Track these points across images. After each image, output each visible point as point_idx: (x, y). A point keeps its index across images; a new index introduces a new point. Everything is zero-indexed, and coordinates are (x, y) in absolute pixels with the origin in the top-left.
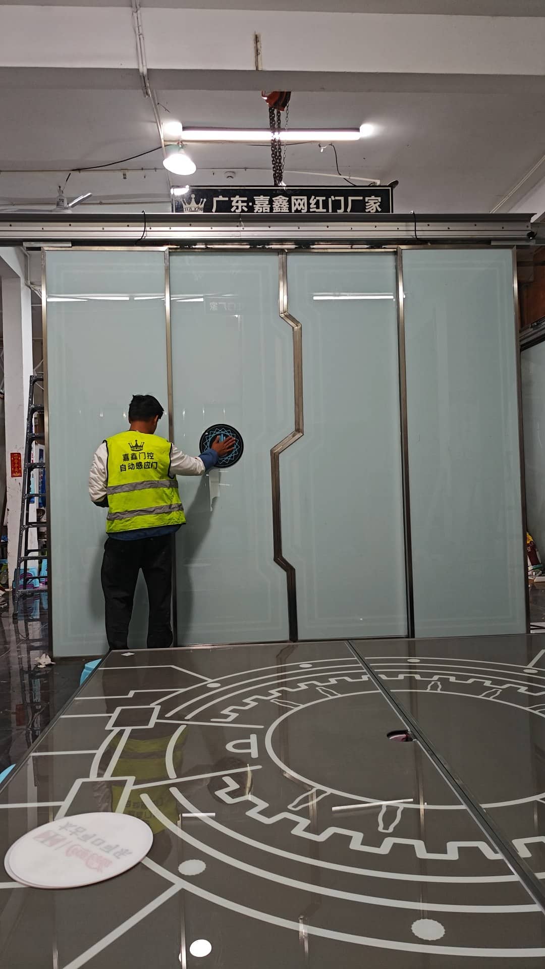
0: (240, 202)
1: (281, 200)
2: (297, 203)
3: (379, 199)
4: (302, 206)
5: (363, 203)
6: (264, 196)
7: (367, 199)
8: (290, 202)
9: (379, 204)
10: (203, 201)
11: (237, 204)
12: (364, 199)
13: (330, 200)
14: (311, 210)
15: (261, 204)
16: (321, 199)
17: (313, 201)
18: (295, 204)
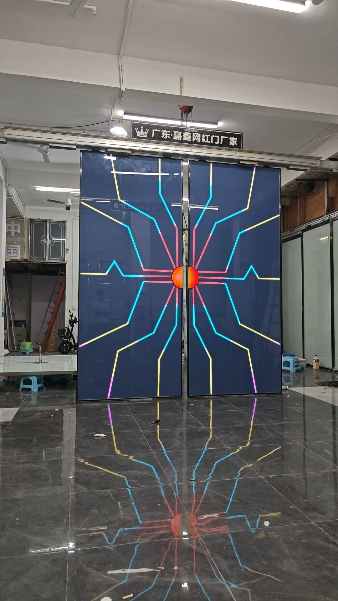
0: (166, 133)
1: (187, 134)
2: (195, 137)
3: (237, 139)
4: (198, 138)
5: (228, 141)
6: (179, 131)
7: (230, 138)
8: (192, 135)
9: (236, 141)
10: (147, 131)
11: (165, 134)
12: (229, 138)
13: (212, 136)
14: (202, 141)
15: (177, 135)
16: (208, 136)
17: (203, 136)
18: (194, 137)
